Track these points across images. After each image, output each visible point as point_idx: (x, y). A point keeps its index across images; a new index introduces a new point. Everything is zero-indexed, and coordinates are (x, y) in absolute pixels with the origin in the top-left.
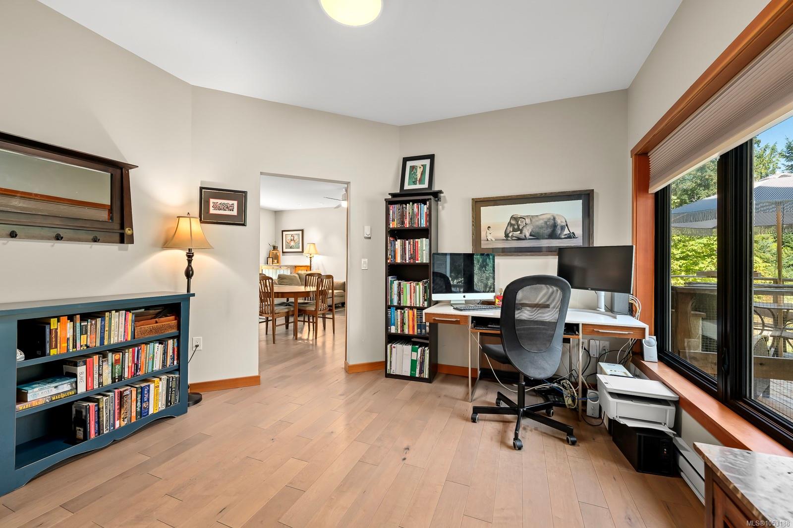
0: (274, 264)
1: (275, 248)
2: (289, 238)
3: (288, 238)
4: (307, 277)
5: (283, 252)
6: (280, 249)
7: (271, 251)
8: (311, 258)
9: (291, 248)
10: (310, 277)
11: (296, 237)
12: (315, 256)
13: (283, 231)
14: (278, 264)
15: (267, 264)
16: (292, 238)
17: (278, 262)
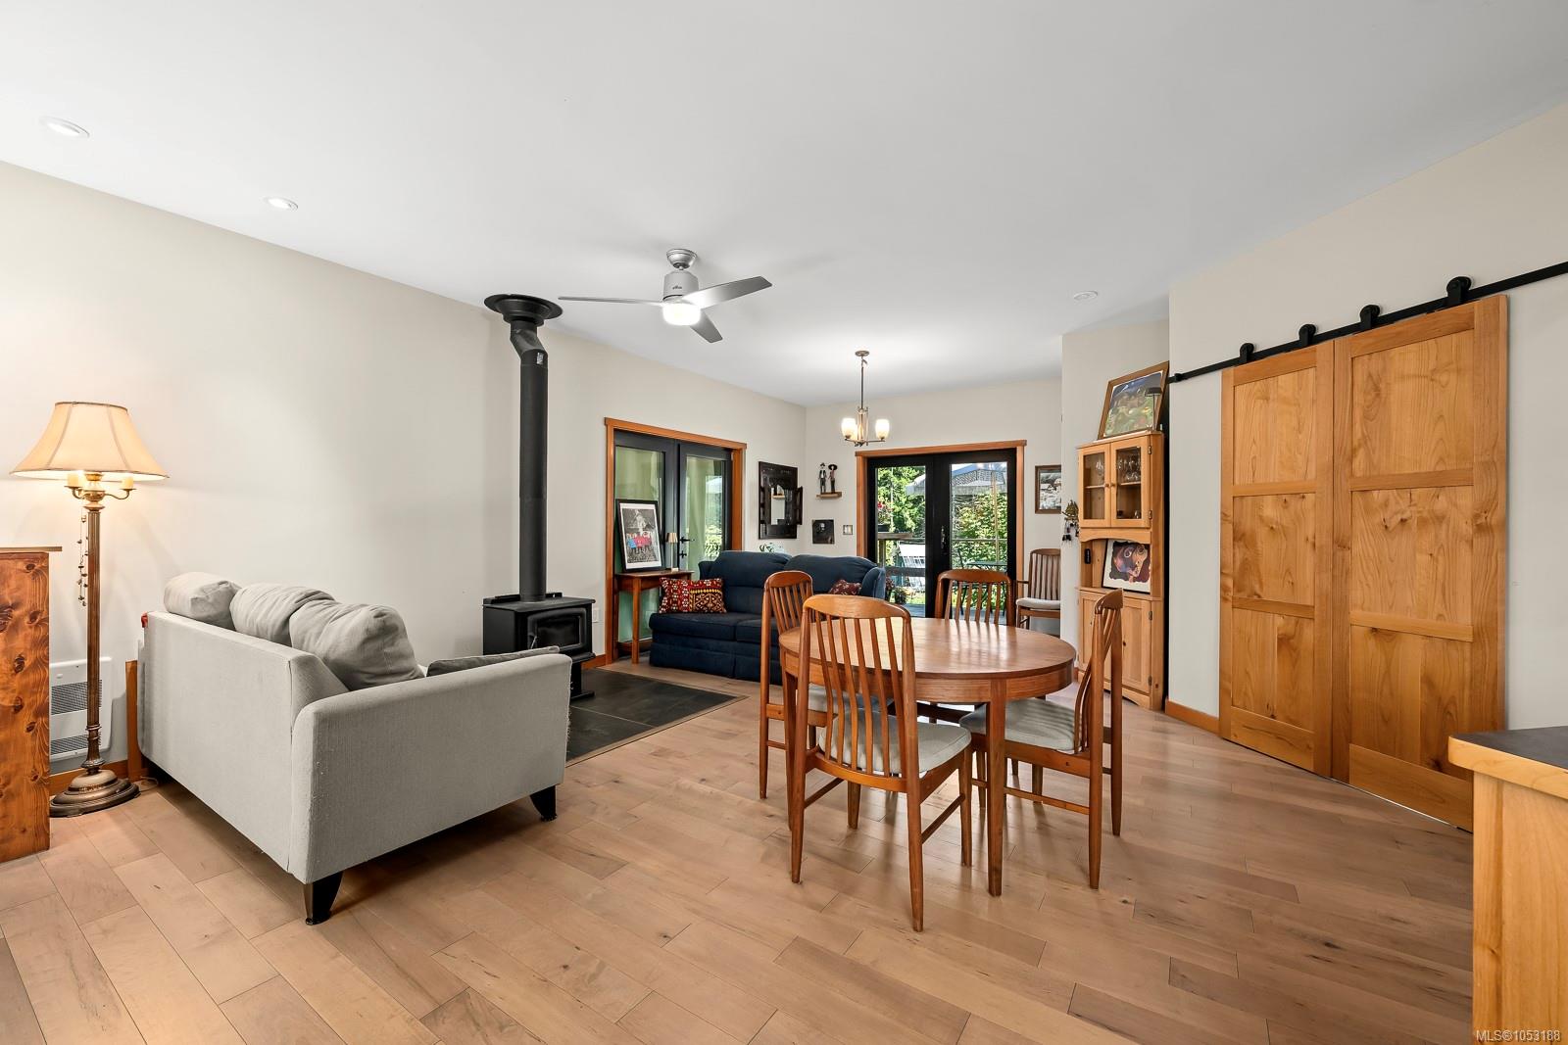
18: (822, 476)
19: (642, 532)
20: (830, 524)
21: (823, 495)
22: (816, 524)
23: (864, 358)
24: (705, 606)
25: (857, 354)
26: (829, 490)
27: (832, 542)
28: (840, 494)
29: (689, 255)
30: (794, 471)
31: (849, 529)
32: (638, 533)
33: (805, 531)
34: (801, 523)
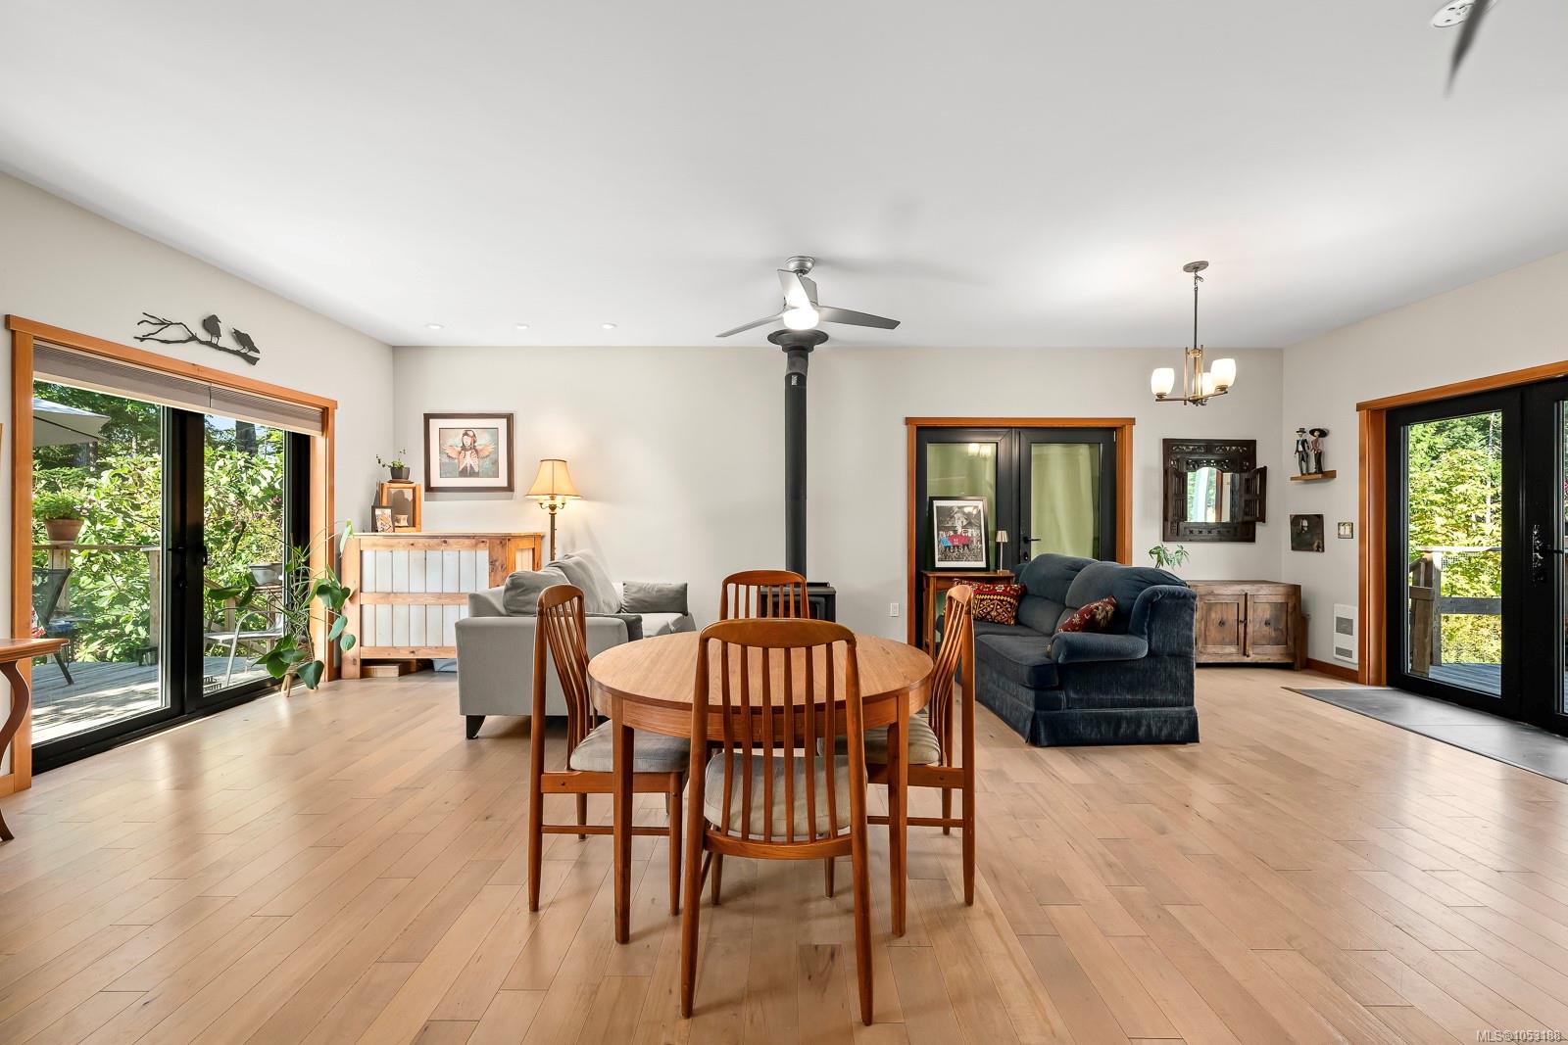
0: (399, 531)
1: (398, 473)
2: (456, 440)
3: (451, 442)
4: (731, 587)
5: (429, 489)
6: (417, 478)
7: (387, 485)
8: (553, 508)
9: (465, 473)
10: (742, 588)
11: (483, 440)
12: (571, 502)
13: (428, 417)
14: (412, 531)
15: (375, 529)
16: (468, 441)
17: (413, 523)
18: (1301, 449)
19: (960, 530)
20: (1317, 521)
21: (1306, 477)
22: (1296, 520)
23: (1199, 273)
24: (989, 613)
25: (1187, 268)
26: (1313, 468)
27: (1321, 548)
28: (1332, 475)
29: (802, 260)
30: (1250, 445)
31: (1348, 528)
32: (955, 531)
33: (1275, 531)
34: (1263, 519)
